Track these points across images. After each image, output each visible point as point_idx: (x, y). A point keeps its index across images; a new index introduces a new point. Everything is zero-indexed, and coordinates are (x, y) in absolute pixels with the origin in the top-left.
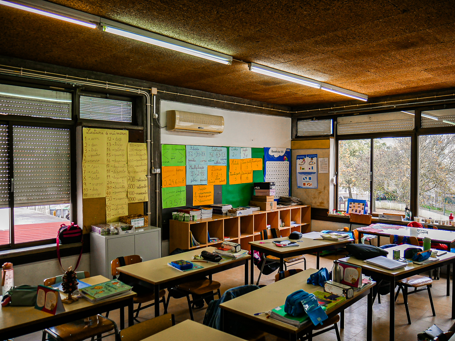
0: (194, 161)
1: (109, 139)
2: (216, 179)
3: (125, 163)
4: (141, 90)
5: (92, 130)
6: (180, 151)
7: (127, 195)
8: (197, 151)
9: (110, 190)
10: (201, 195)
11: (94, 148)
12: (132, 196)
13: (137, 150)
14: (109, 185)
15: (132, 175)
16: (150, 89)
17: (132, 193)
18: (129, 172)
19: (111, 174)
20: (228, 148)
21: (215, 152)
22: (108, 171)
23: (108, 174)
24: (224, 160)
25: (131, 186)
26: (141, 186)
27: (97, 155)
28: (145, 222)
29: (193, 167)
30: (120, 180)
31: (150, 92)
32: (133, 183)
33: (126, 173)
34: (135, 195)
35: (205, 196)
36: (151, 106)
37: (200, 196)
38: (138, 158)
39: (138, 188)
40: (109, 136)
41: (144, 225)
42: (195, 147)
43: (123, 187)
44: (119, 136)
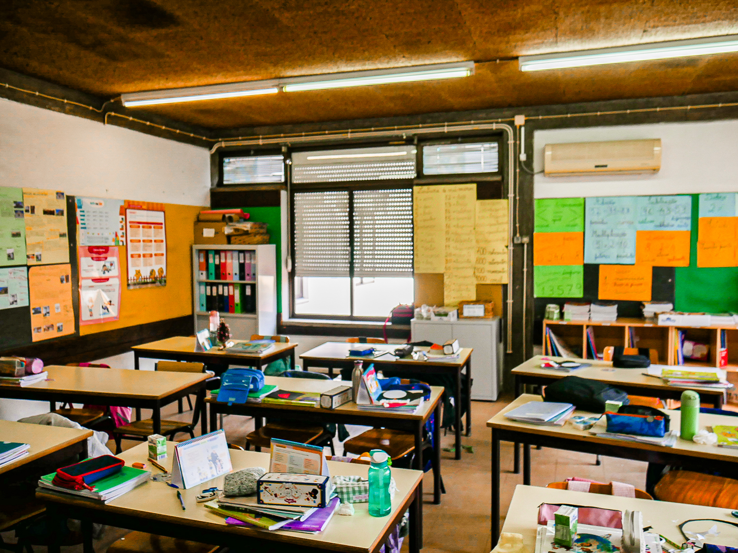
0: (602, 223)
1: (448, 197)
2: (658, 256)
3: (472, 228)
4: (497, 123)
5: (425, 188)
6: (574, 208)
7: (474, 273)
8: (610, 205)
9: (449, 265)
10: (619, 282)
11: (427, 210)
12: (481, 275)
13: (491, 210)
14: (448, 258)
15: (482, 245)
16: (512, 119)
17: (482, 270)
18: (477, 241)
19: (452, 244)
20: (695, 198)
21: (658, 206)
22: (448, 239)
23: (448, 244)
24: (685, 221)
25: (480, 261)
26: (494, 261)
27: (431, 219)
28: (486, 310)
29: (599, 233)
30: (464, 252)
31: (512, 124)
32: (483, 256)
33: (474, 243)
34: (486, 274)
35: (627, 285)
36: (515, 144)
37: (615, 284)
38: (493, 221)
39: (491, 263)
40: (448, 193)
41: (485, 315)
42: (606, 200)
43: (468, 261)
44: (462, 193)
